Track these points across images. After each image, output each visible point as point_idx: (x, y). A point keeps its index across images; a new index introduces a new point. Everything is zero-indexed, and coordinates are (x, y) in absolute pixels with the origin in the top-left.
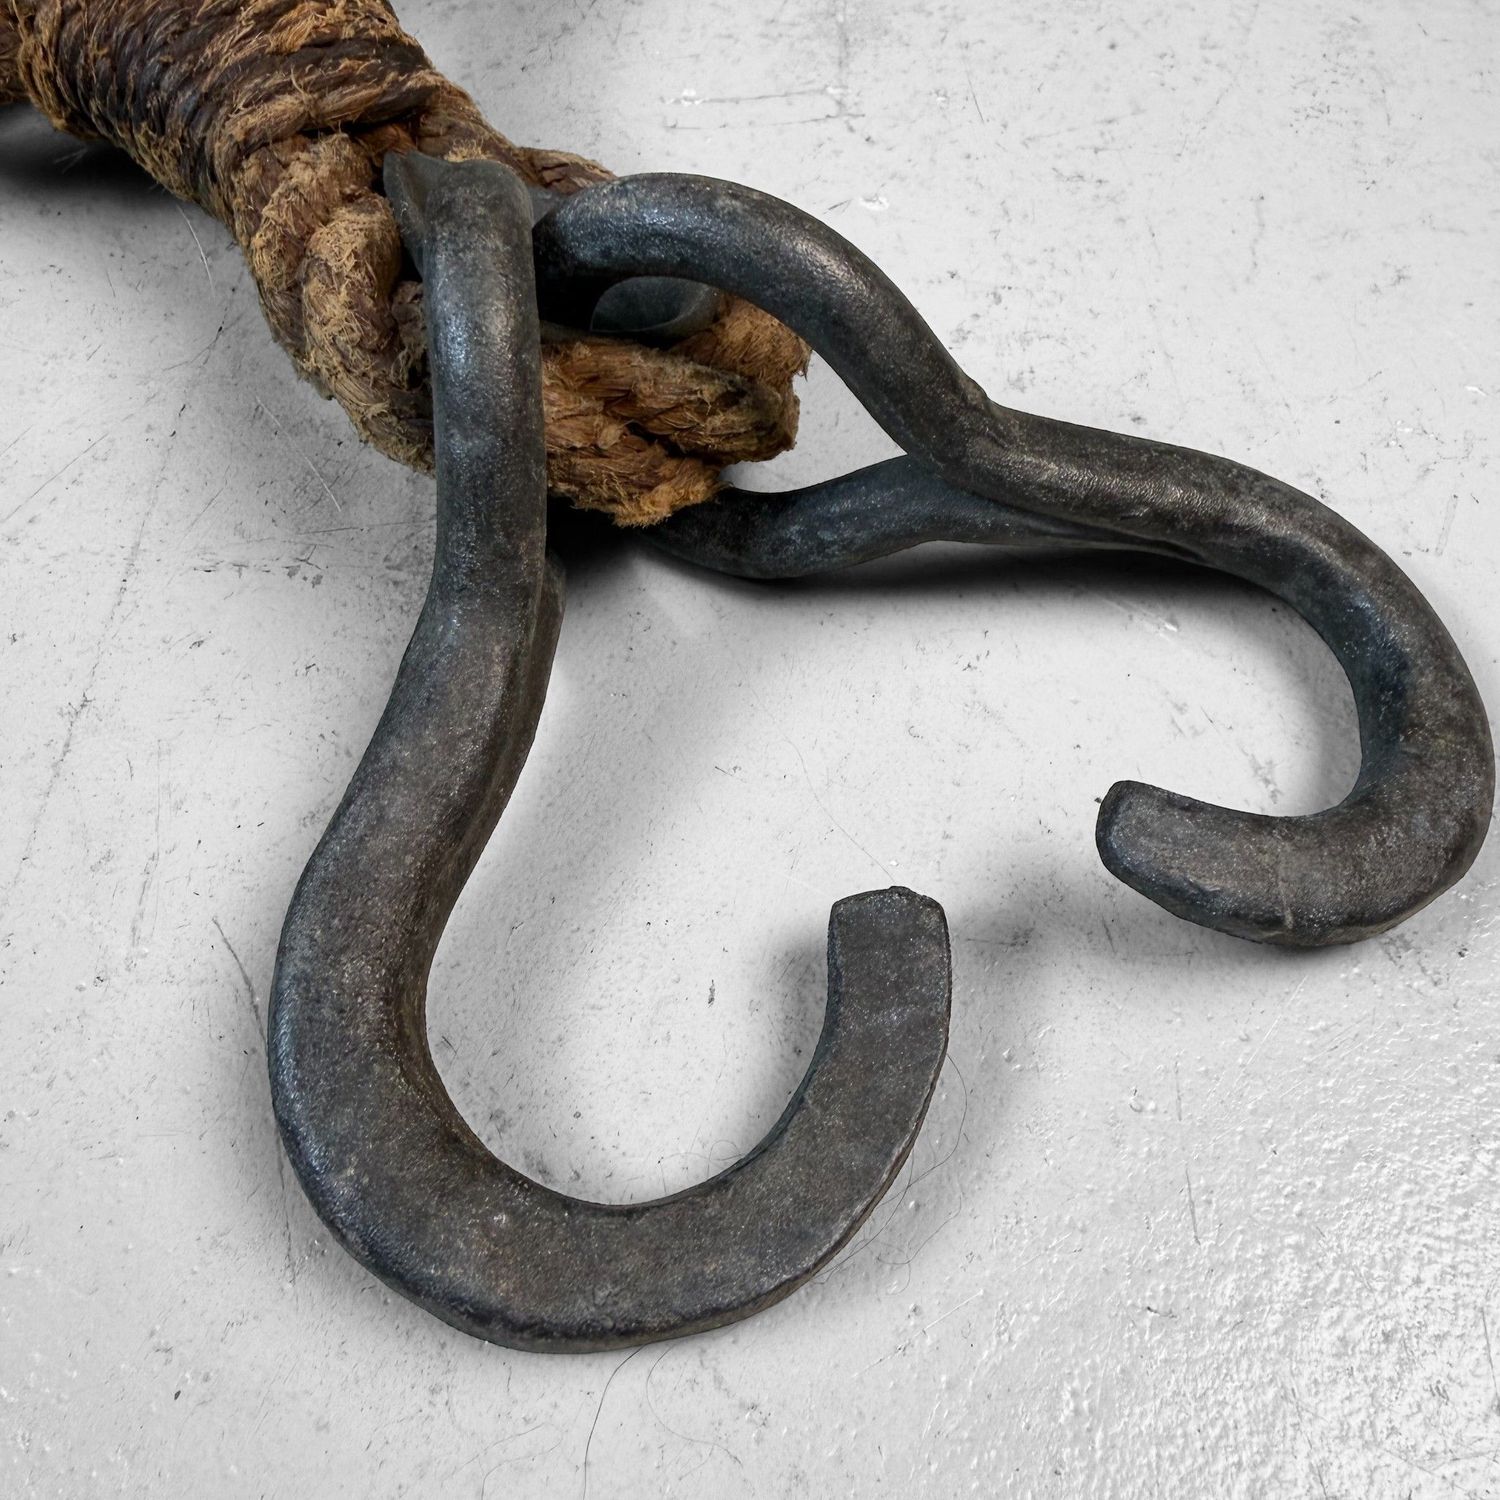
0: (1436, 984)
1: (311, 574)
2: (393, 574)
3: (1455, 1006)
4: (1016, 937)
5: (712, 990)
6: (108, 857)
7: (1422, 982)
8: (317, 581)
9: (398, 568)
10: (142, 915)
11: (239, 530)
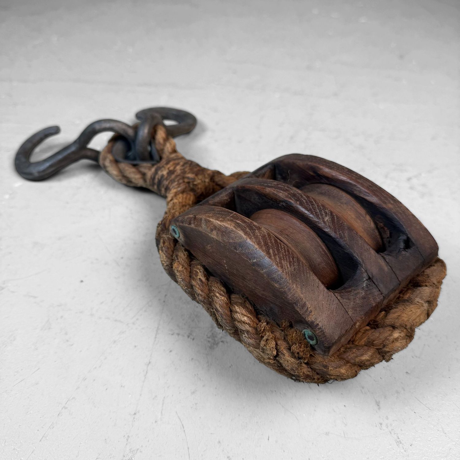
0: (405, 451)
1: (192, 337)
2: (208, 339)
3: (408, 456)
4: (326, 433)
5: (269, 437)
6: (156, 396)
7: (402, 451)
8: (193, 339)
9: (209, 338)
10: (163, 409)
11: (178, 326)
